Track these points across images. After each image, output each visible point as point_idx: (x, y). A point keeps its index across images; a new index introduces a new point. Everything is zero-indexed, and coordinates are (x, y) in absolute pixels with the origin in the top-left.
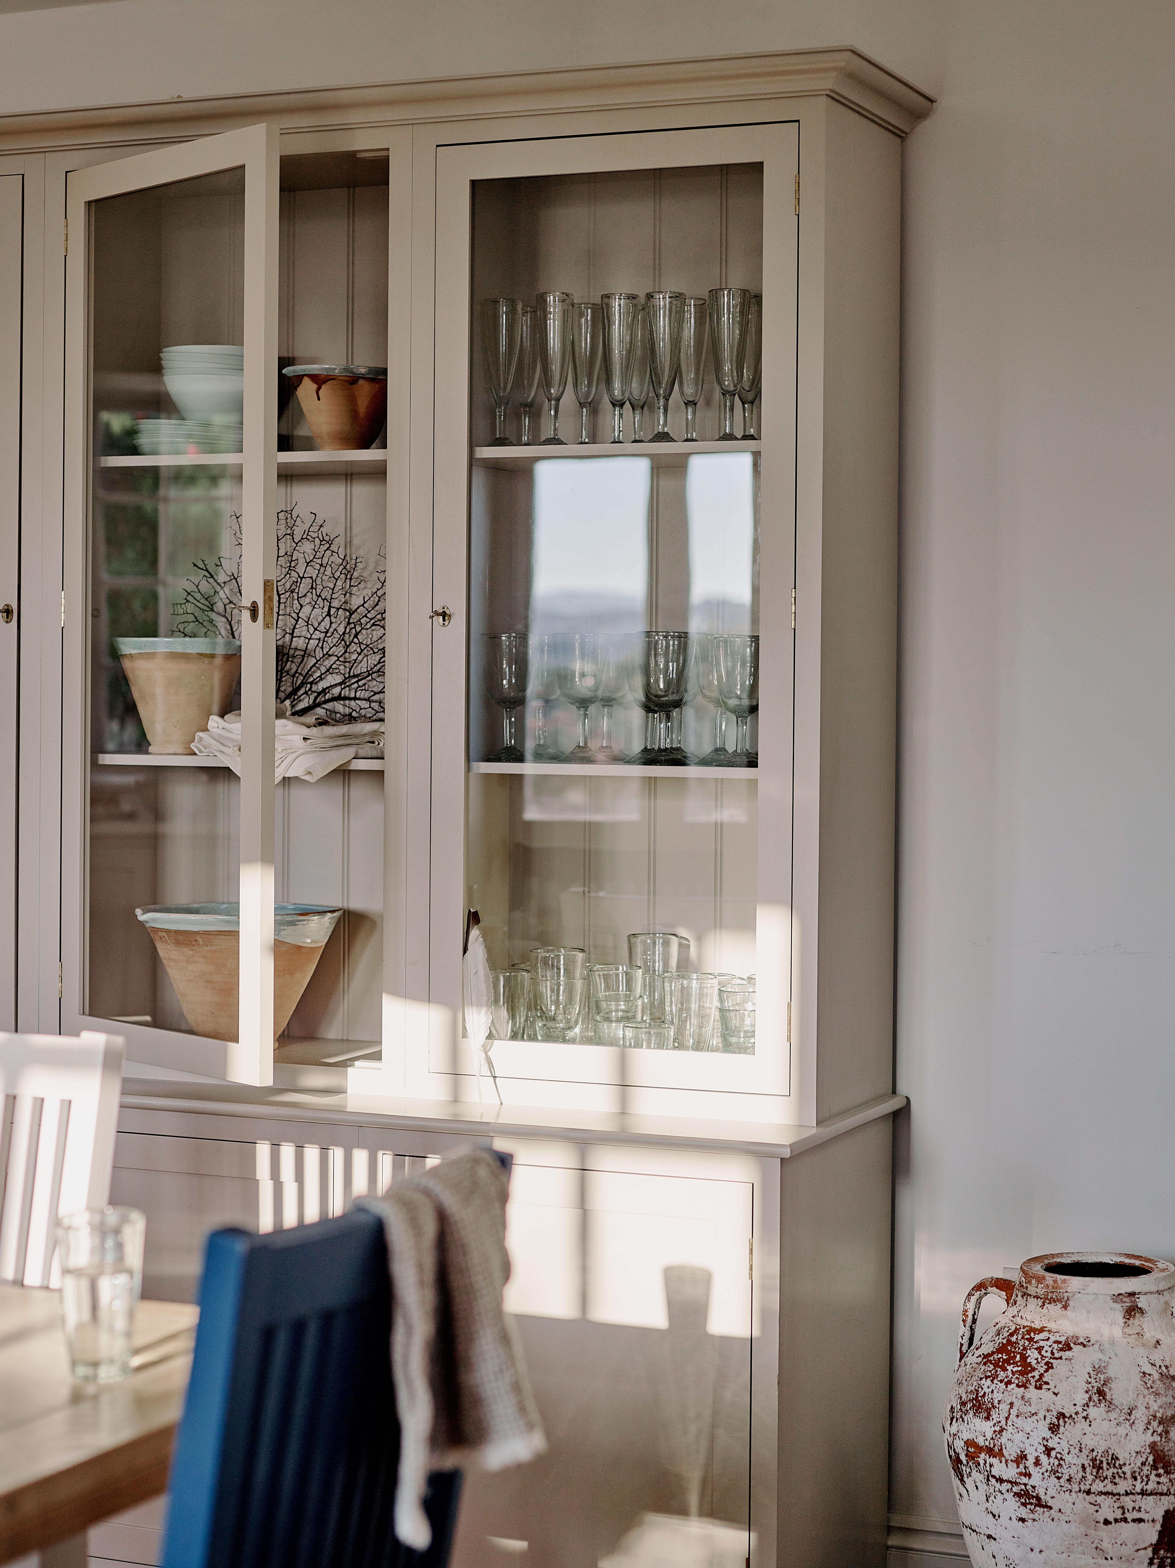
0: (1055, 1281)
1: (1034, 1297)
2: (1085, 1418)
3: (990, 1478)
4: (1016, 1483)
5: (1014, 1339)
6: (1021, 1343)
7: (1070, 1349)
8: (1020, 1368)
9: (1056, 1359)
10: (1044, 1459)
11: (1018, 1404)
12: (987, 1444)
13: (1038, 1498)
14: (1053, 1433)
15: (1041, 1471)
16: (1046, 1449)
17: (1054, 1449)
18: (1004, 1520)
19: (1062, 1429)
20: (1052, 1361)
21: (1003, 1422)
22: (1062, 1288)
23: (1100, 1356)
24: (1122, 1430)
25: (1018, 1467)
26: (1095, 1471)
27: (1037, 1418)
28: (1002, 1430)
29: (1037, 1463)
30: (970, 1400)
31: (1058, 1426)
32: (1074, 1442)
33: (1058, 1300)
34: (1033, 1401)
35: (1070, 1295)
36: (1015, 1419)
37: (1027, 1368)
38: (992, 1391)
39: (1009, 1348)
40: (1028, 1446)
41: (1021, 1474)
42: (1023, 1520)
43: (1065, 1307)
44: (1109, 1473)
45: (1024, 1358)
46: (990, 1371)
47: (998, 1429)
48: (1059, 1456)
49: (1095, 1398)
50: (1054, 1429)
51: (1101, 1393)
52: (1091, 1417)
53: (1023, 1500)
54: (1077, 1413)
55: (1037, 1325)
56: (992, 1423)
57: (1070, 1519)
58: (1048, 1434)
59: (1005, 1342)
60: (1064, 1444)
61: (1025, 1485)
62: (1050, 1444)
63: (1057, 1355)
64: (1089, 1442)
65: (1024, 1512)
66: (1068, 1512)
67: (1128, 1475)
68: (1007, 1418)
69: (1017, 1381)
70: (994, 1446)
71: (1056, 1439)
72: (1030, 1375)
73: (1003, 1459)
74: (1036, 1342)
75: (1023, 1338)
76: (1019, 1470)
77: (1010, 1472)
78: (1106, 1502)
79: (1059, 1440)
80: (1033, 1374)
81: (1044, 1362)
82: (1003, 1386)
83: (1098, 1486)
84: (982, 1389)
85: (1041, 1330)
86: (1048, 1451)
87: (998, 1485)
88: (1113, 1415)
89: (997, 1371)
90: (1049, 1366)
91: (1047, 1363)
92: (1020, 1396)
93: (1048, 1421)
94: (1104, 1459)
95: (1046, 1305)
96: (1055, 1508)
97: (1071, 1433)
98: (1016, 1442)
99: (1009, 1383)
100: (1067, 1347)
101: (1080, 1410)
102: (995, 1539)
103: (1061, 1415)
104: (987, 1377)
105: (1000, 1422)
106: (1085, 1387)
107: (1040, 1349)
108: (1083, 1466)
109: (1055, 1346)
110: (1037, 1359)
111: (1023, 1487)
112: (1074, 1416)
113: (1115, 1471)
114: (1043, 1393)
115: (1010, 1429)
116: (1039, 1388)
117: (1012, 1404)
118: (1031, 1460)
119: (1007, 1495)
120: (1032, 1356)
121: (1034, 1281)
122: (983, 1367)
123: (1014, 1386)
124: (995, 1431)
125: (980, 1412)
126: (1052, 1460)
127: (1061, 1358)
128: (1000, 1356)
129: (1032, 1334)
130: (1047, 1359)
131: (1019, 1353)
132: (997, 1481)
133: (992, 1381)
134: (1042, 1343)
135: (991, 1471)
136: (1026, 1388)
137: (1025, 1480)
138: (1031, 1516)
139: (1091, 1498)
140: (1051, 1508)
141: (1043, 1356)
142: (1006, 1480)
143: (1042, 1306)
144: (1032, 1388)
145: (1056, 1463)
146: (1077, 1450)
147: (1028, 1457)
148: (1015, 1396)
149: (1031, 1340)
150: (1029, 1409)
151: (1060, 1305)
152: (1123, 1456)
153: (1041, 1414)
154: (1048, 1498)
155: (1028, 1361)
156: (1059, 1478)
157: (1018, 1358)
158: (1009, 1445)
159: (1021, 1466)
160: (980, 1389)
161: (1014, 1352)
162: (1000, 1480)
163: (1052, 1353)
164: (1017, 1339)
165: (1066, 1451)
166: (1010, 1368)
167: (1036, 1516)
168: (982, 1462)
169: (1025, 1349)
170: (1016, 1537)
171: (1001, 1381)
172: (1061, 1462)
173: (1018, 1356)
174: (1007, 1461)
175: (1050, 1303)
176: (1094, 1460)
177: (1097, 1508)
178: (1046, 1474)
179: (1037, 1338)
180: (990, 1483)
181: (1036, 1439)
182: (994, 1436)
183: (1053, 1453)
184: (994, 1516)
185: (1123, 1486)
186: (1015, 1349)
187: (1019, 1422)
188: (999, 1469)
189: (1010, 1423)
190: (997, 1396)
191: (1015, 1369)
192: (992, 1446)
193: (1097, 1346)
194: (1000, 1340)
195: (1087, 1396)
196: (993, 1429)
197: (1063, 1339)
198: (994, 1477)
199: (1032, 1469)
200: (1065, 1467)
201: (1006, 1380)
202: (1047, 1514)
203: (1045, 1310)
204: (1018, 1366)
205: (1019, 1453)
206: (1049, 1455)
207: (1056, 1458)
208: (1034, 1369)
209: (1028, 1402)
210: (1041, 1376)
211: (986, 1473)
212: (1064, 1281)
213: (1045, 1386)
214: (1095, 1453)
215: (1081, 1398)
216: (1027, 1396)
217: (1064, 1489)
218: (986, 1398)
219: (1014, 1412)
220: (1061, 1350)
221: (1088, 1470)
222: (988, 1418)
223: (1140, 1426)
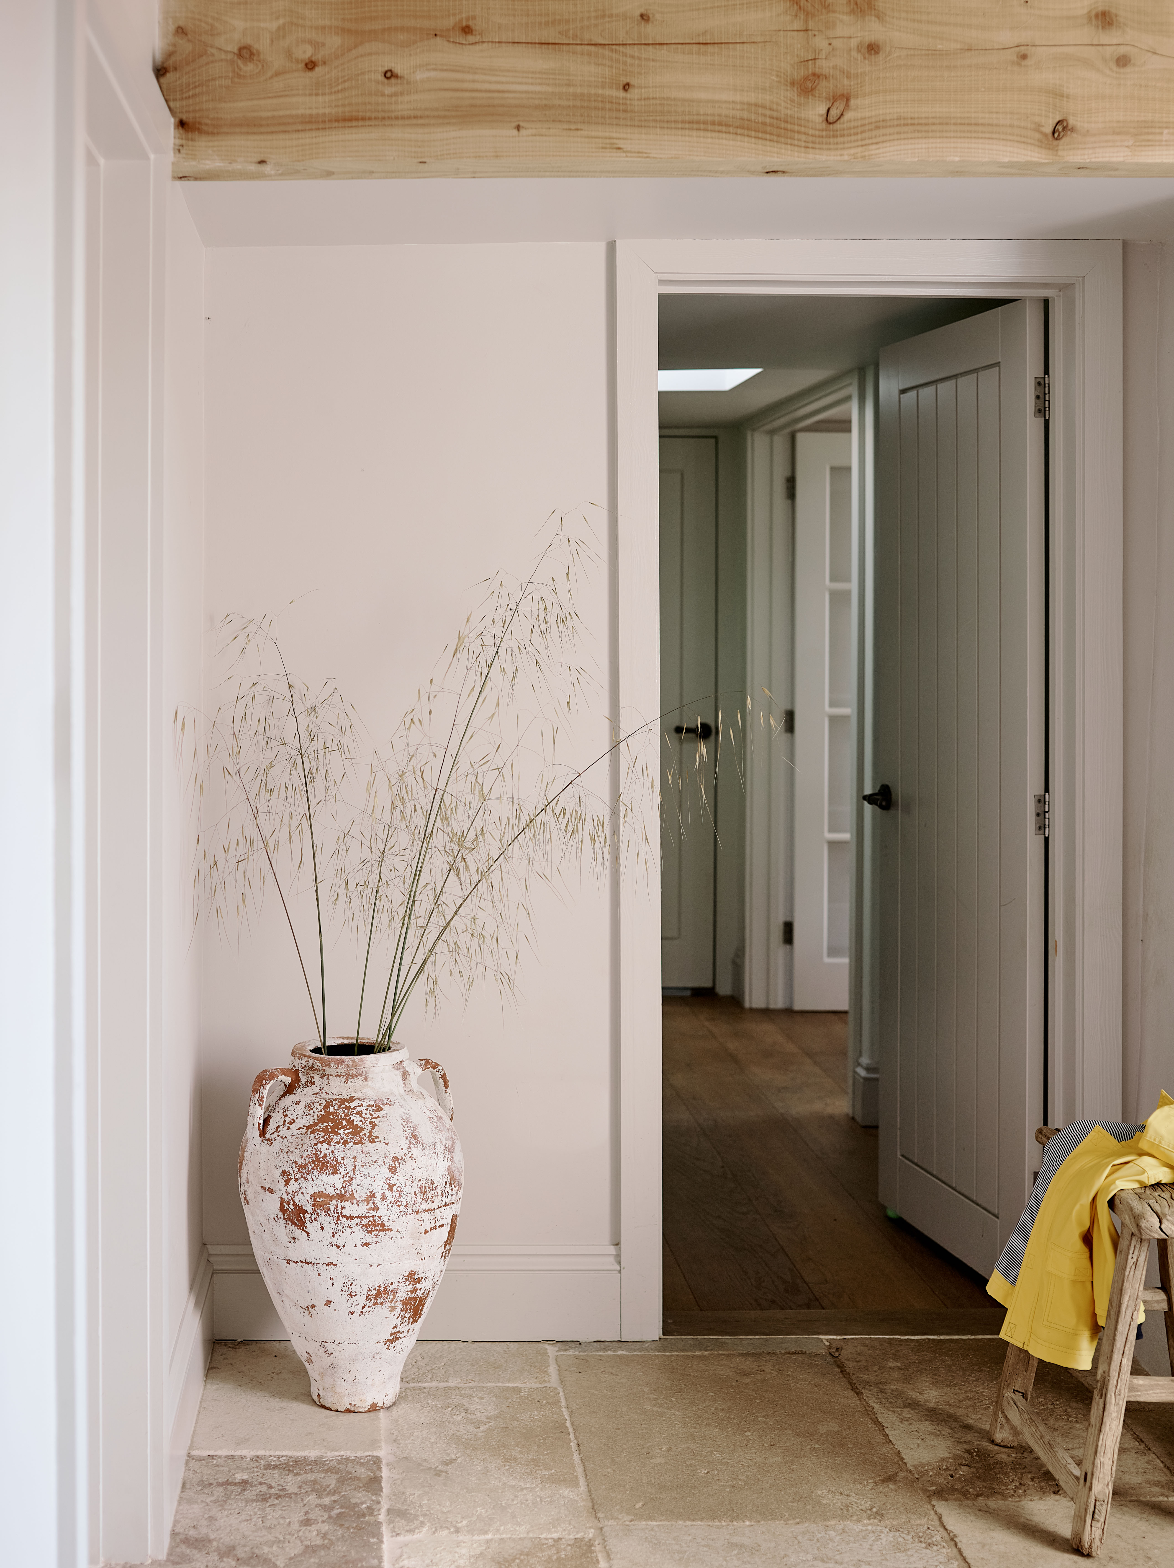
0: (354, 1061)
1: (336, 1076)
2: (411, 1157)
3: (341, 1218)
4: (365, 1217)
5: (331, 1109)
6: (341, 1111)
7: (382, 1109)
8: (351, 1130)
9: (376, 1118)
10: (388, 1194)
11: (360, 1157)
12: (338, 1192)
13: (383, 1225)
14: (392, 1173)
15: (386, 1204)
16: (389, 1186)
17: (395, 1185)
18: (349, 1248)
19: (398, 1169)
20: (373, 1120)
21: (351, 1173)
22: (360, 1065)
23: (403, 1110)
24: (433, 1162)
25: (368, 1204)
26: (422, 1195)
27: (379, 1164)
28: (351, 1179)
29: (384, 1198)
30: (309, 1162)
31: (395, 1167)
32: (408, 1177)
33: (359, 1075)
34: (372, 1152)
35: (367, 1069)
36: (361, 1169)
37: (356, 1130)
38: (333, 1152)
39: (331, 1117)
40: (375, 1187)
41: (370, 1209)
42: (367, 1244)
43: (366, 1079)
44: (430, 1195)
45: (350, 1122)
46: (322, 1137)
47: (347, 1179)
48: (399, 1189)
49: (413, 1141)
50: (393, 1170)
51: (414, 1137)
52: (415, 1157)
53: (370, 1229)
54: (405, 1155)
55: (345, 1096)
56: (340, 1176)
57: (404, 1235)
58: (389, 1175)
59: (323, 1113)
60: (402, 1180)
61: (373, 1217)
62: (392, 1182)
63: (375, 1115)
64: (417, 1174)
65: (369, 1238)
66: (403, 1230)
67: (440, 1194)
68: (354, 1170)
69: (352, 1140)
70: (346, 1193)
71: (396, 1177)
72: (361, 1134)
73: (355, 1201)
74: (354, 1108)
75: (339, 1108)
76: (369, 1206)
77: (360, 1210)
78: (427, 1216)
79: (398, 1178)
80: (364, 1133)
81: (368, 1122)
82: (341, 1146)
83: (424, 1206)
84: (321, 1152)
85: (352, 1099)
86: (391, 1187)
87: (348, 1222)
88: (427, 1151)
89: (329, 1137)
90: (374, 1125)
91: (370, 1123)
92: (360, 1151)
93: (387, 1165)
94: (427, 1185)
95: (350, 1080)
96: (395, 1229)
97: (405, 1170)
98: (365, 1186)
99: (345, 1143)
100: (379, 1108)
101: (407, 1153)
102: (335, 1265)
103: (395, 1159)
104: (322, 1143)
105: (348, 1173)
106: (403, 1134)
107: (360, 1113)
108: (415, 1194)
109: (370, 1108)
110: (361, 1121)
111: (371, 1219)
112: (404, 1157)
113: (433, 1192)
114: (377, 1145)
115: (358, 1177)
116: (373, 1142)
117: (355, 1158)
118: (379, 1196)
119: (355, 1229)
120: (357, 1119)
121: (332, 1064)
122: (312, 1136)
123: (351, 1144)
124: (344, 1181)
125: (325, 1170)
126: (394, 1194)
127: (379, 1117)
128: (325, 1124)
129: (346, 1104)
130: (369, 1120)
131: (343, 1119)
132: (347, 1219)
133: (329, 1144)
134: (359, 1109)
135: (342, 1213)
136: (362, 1144)
137: (373, 1213)
138: (376, 1239)
139: (418, 1216)
140: (391, 1230)
141: (364, 1118)
142: (356, 1217)
143: (346, 1082)
144: (367, 1143)
145: (398, 1195)
146: (410, 1182)
147: (376, 1195)
148: (355, 1152)
149: (348, 1108)
150: (371, 1159)
151: (361, 1079)
152: (436, 1180)
153: (381, 1161)
154: (390, 1223)
155: (355, 1123)
156: (399, 1206)
157: (344, 1123)
158: (359, 1189)
159: (371, 1203)
160: (319, 1153)
161: (339, 1120)
162: (351, 1218)
163: (371, 1115)
164: (334, 1109)
165: (403, 1185)
166: (341, 1131)
167: (379, 1239)
168: (332, 1207)
169: (346, 1115)
170: (358, 1259)
171: (338, 1143)
172: (401, 1194)
173: (344, 1122)
174: (358, 1202)
175: (353, 1078)
176: (421, 1187)
177: (421, 1223)
178: (390, 1205)
179: (352, 1105)
180: (339, 1222)
181: (381, 1180)
182: (344, 1185)
183: (395, 1188)
184: (338, 1247)
185: (438, 1202)
186: (338, 1116)
187: (365, 1170)
188: (350, 1209)
189: (357, 1172)
190: (339, 1155)
191: (346, 1132)
192: (343, 1192)
193: (397, 1103)
194: (317, 1113)
195: (408, 1141)
196: (342, 1180)
197: (372, 1103)
198: (344, 1216)
199: (380, 1204)
200: (404, 1197)
201: (342, 1141)
202: (388, 1235)
203: (349, 1084)
204: (348, 1129)
205: (369, 1193)
206: (392, 1191)
207: (397, 1191)
208: (363, 1129)
209: (368, 1154)
210: (370, 1132)
211: (337, 1215)
212: (361, 1060)
213: (376, 1140)
214: (421, 1182)
215: (404, 1143)
216: (366, 1149)
217: (402, 1213)
218: (328, 1158)
219: (358, 1163)
220: (376, 1111)
221: (418, 1196)
222: (335, 1172)
223: (441, 1156)
